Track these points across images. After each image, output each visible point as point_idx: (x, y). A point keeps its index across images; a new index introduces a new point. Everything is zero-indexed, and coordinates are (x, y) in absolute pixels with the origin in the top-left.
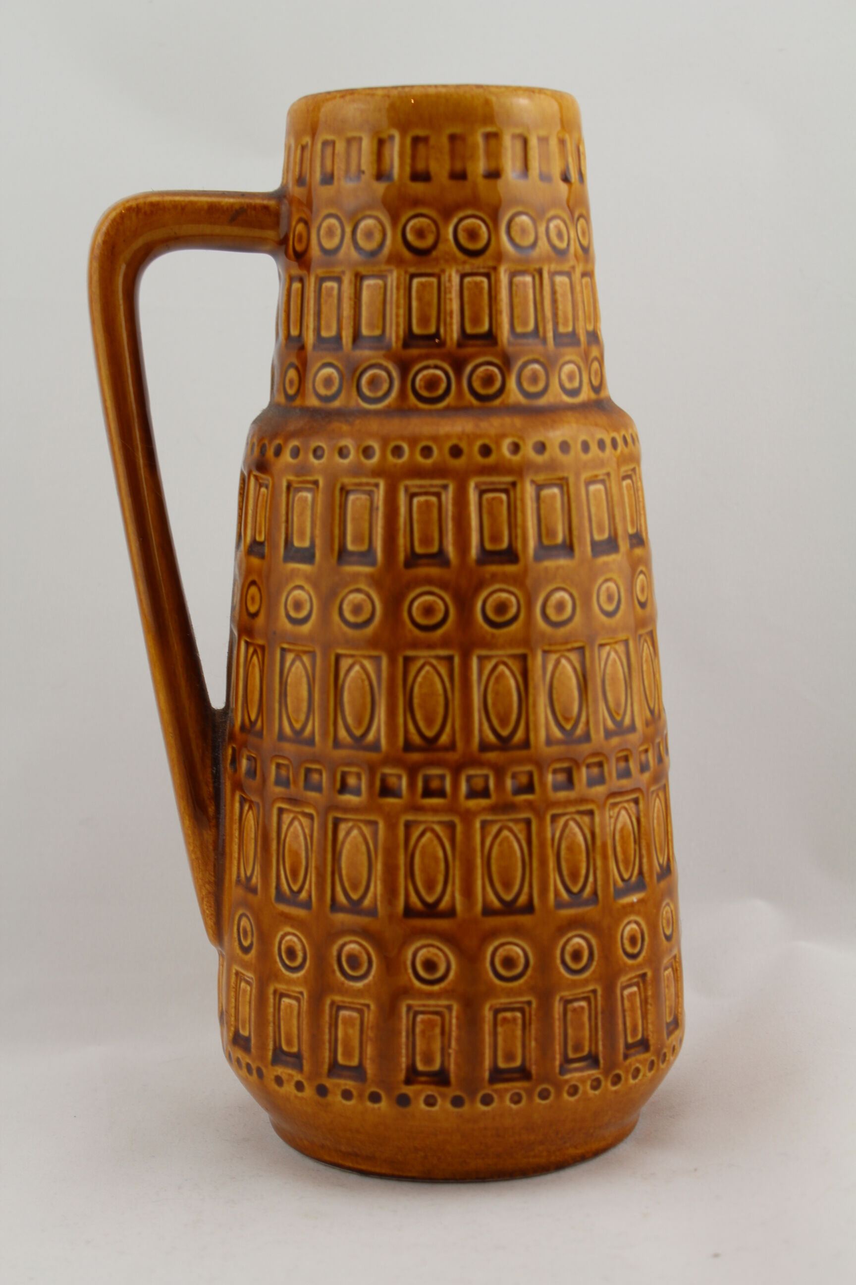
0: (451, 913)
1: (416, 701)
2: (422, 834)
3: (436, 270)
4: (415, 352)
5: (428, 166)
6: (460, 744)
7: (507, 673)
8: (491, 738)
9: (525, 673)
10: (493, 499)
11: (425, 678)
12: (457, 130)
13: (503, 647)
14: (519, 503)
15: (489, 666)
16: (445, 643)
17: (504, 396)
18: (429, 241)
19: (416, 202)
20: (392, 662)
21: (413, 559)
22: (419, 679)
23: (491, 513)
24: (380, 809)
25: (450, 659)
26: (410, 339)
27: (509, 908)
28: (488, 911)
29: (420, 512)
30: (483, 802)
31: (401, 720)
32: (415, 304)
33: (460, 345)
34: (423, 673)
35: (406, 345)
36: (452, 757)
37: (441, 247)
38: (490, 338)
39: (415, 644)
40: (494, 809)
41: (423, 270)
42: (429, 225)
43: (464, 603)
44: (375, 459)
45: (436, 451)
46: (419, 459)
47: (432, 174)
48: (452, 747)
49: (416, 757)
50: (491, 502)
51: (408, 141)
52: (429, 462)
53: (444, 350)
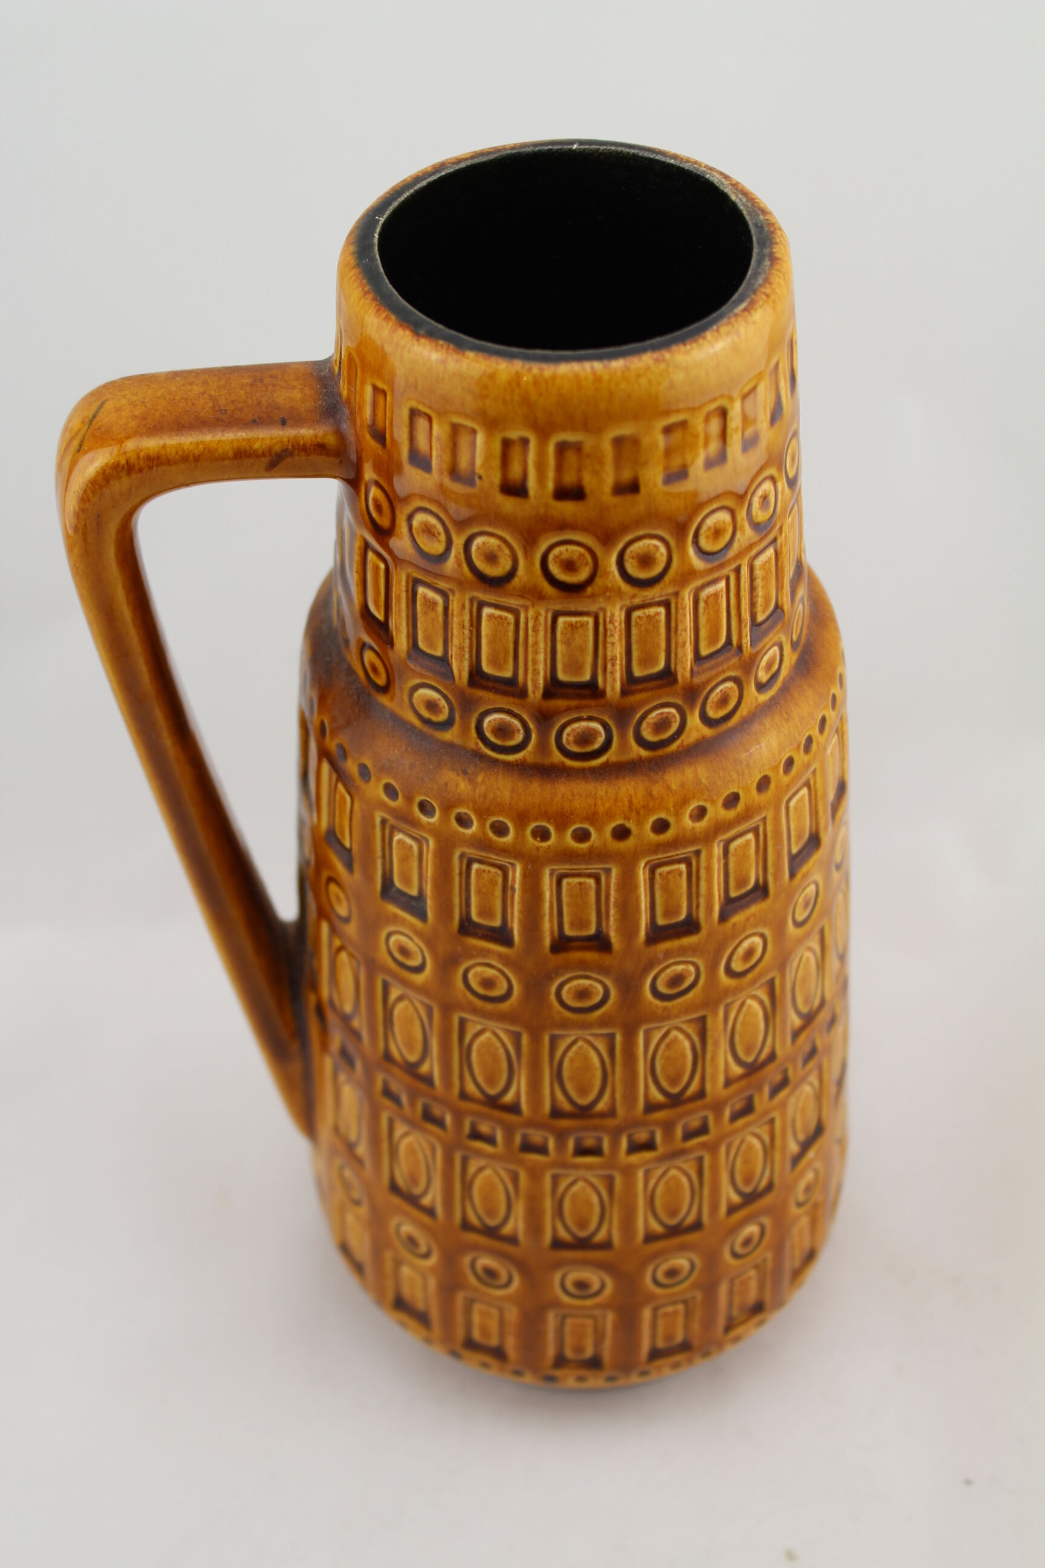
0: (607, 1245)
1: (566, 1073)
2: (573, 1183)
3: (594, 608)
4: (561, 703)
5: (580, 480)
6: (620, 1111)
7: (681, 1036)
8: (658, 1097)
9: (703, 1034)
10: (669, 873)
11: (577, 1053)
12: (626, 430)
13: (677, 1016)
14: (703, 873)
15: (657, 1036)
16: (603, 1022)
17: (683, 737)
18: (583, 575)
19: (563, 526)
20: (536, 1039)
21: (561, 944)
22: (570, 1054)
23: (666, 889)
24: (521, 1162)
25: (611, 1038)
26: (554, 688)
27: (674, 1231)
28: (650, 1238)
29: (571, 896)
30: (647, 1155)
31: (547, 1091)
32: (560, 648)
33: (624, 692)
34: (575, 1048)
35: (547, 694)
36: (609, 1122)
37: (599, 581)
38: (668, 676)
39: (565, 1024)
40: (661, 1159)
41: (572, 607)
42: (581, 555)
43: (629, 986)
44: (509, 838)
45: (594, 835)
46: (572, 843)
47: (587, 490)
48: (611, 1113)
49: (565, 1123)
50: (665, 877)
51: (551, 449)
52: (585, 846)
53: (602, 701)
